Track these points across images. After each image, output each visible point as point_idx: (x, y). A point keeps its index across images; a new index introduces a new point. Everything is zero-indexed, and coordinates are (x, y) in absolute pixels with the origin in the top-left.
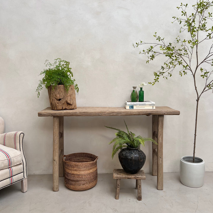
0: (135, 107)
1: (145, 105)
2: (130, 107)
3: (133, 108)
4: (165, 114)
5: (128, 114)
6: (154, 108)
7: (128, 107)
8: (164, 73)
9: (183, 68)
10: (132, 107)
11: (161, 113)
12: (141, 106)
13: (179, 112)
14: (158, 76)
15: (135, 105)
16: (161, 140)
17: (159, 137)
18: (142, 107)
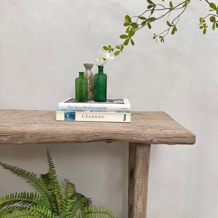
0: (79, 117)
1: (105, 110)
2: (66, 117)
3: (74, 118)
4: (151, 141)
5: (45, 140)
6: (128, 119)
7: (60, 117)
8: (153, 19)
9: (210, 10)
10: (71, 116)
11: (140, 139)
12: (94, 114)
13: (194, 137)
14: (135, 25)
15: (80, 110)
16: (141, 207)
17: (136, 198)
18: (96, 117)
